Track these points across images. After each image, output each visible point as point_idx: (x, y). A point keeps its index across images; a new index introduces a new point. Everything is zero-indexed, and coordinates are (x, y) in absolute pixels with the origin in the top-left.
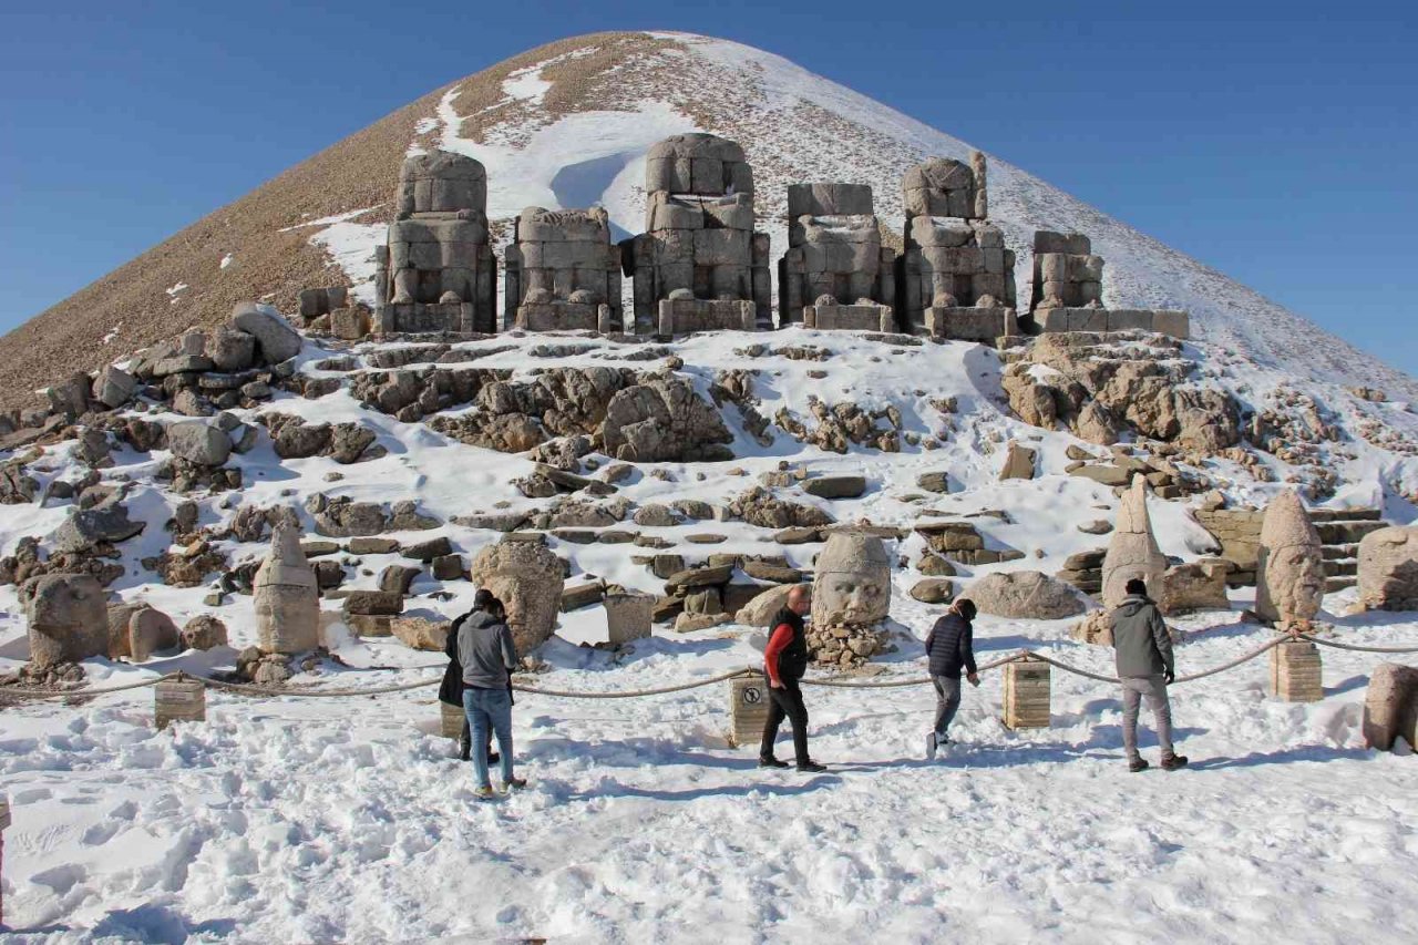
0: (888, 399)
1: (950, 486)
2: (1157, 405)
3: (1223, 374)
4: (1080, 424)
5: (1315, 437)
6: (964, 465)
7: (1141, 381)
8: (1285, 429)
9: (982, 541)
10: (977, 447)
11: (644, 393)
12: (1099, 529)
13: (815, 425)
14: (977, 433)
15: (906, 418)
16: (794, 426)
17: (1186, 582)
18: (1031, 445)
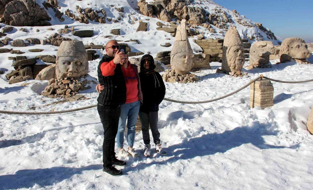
0: (102, 7)
1: (120, 33)
2: (183, 11)
3: (201, 3)
4: (161, 16)
5: (226, 21)
6: (125, 27)
7: (178, 4)
8: (218, 19)
9: (130, 49)
10: (130, 22)
11: (18, 3)
12: (167, 45)
13: (78, 15)
14: (130, 18)
15: (107, 13)
16: (71, 15)
17: (197, 60)
18: (146, 21)
